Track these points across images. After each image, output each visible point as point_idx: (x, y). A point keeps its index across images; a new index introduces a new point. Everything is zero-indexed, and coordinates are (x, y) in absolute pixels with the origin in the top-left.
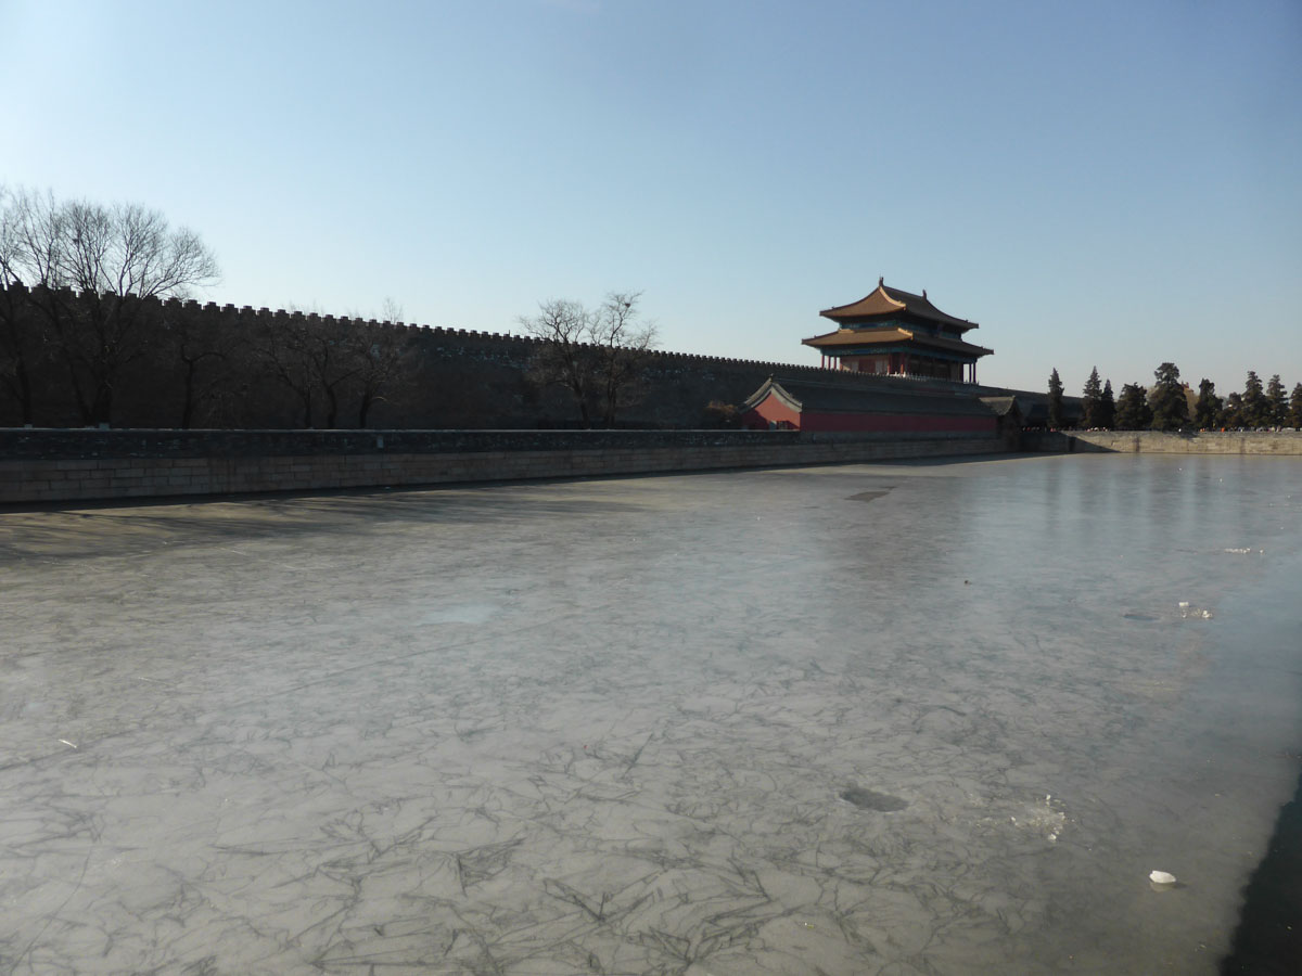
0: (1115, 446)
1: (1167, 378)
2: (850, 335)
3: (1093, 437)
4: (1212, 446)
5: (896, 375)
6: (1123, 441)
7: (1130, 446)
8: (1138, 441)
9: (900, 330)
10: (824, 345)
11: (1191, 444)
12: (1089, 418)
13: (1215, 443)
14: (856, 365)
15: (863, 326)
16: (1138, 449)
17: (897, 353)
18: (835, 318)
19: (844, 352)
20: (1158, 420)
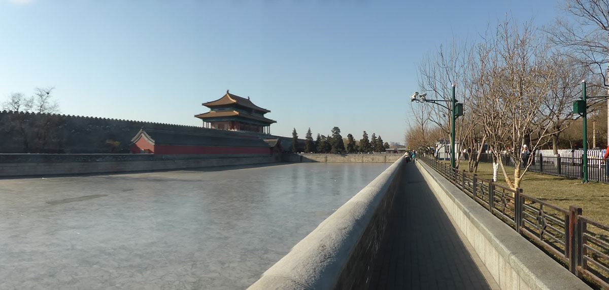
0: (318, 160)
1: (336, 133)
2: (215, 113)
3: (310, 156)
4: (352, 160)
5: (232, 130)
6: (320, 158)
7: (323, 160)
8: (326, 157)
9: (234, 111)
10: (204, 117)
11: (345, 159)
12: (307, 148)
13: (354, 158)
14: (217, 126)
15: (220, 110)
16: (326, 160)
17: (234, 121)
18: (208, 106)
19: (212, 121)
20: (333, 149)
